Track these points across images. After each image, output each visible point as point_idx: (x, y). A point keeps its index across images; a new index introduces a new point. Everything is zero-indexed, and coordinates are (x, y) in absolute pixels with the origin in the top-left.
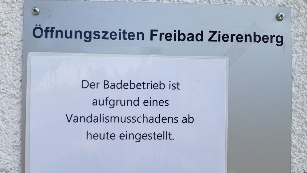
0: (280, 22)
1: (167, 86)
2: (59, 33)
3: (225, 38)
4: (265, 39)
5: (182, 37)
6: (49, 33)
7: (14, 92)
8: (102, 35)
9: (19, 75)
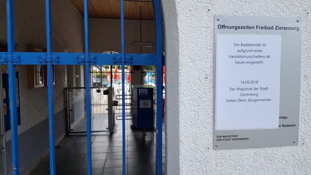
0: (298, 23)
1: (262, 45)
2: (227, 27)
3: (280, 28)
4: (293, 29)
5: (267, 28)
6: (223, 27)
7: (211, 48)
8: (240, 27)
9: (213, 42)
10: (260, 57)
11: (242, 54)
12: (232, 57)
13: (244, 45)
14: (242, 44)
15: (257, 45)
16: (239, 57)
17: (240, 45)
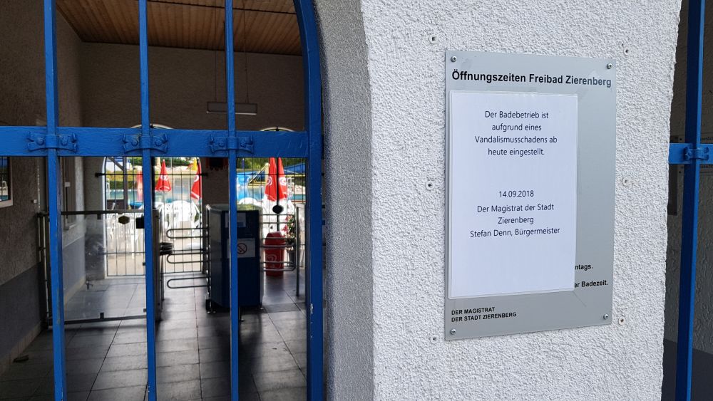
0: (608, 70)
1: (540, 116)
2: (470, 76)
3: (576, 81)
4: (600, 82)
5: (549, 80)
6: (463, 76)
7: (438, 120)
8: (498, 77)
9: (442, 107)
10: (538, 140)
11: (501, 134)
12: (482, 140)
13: (506, 115)
14: (501, 113)
15: (532, 116)
16: (495, 141)
17: (498, 115)
